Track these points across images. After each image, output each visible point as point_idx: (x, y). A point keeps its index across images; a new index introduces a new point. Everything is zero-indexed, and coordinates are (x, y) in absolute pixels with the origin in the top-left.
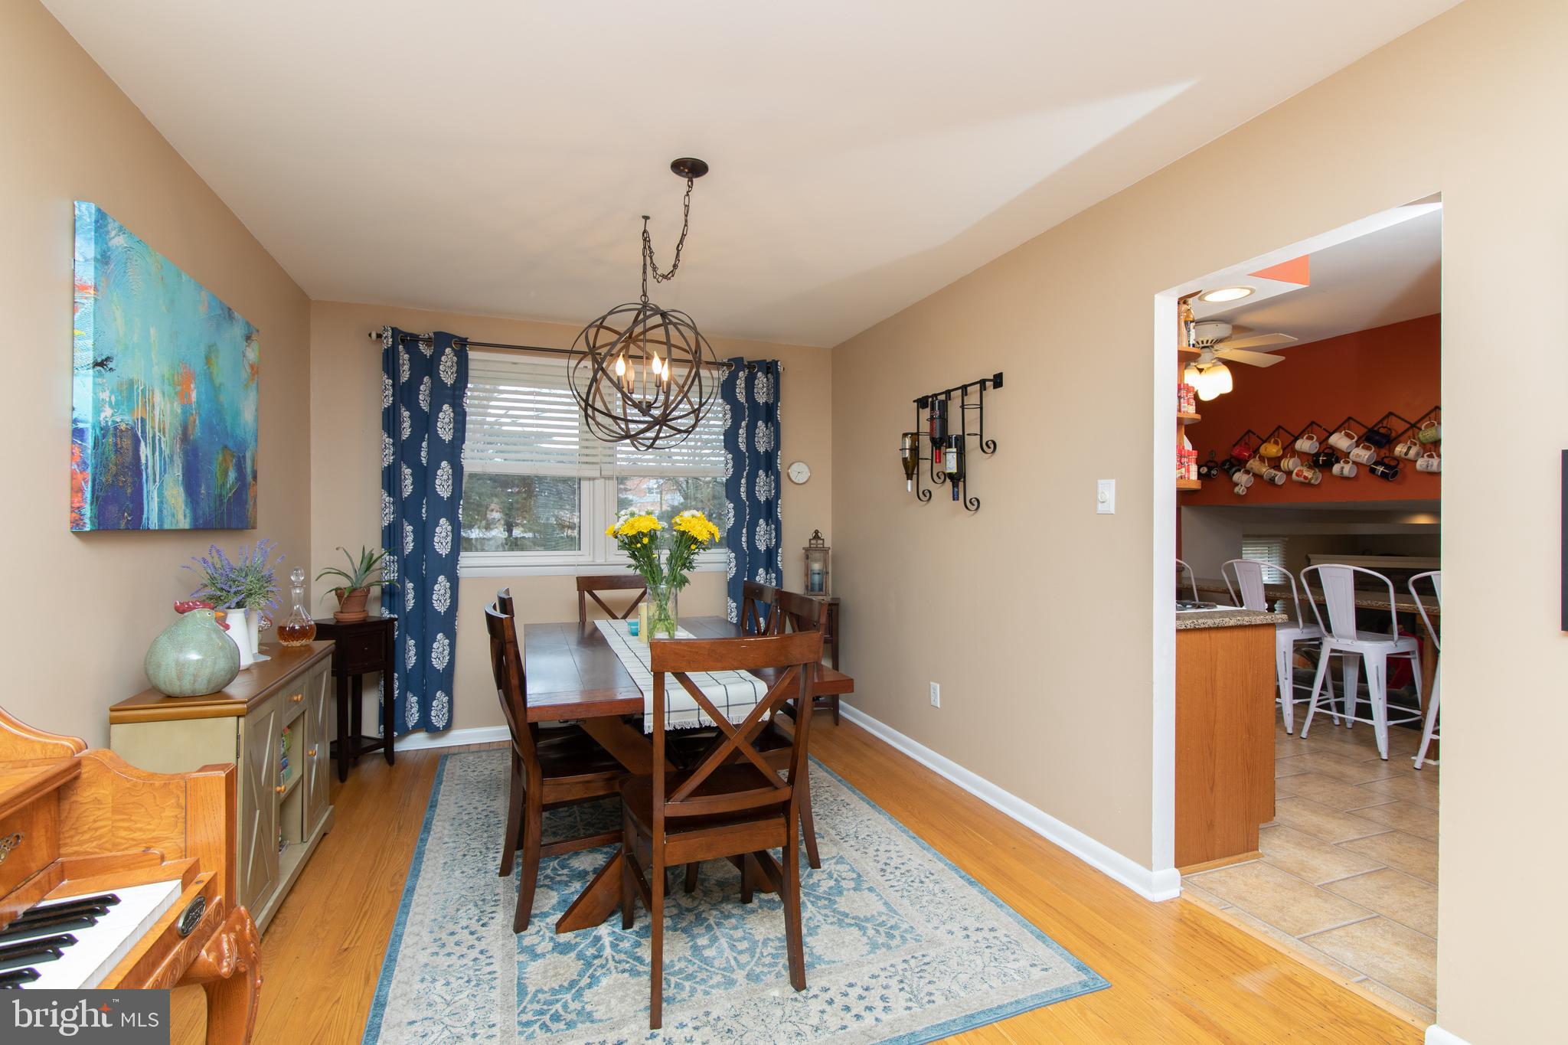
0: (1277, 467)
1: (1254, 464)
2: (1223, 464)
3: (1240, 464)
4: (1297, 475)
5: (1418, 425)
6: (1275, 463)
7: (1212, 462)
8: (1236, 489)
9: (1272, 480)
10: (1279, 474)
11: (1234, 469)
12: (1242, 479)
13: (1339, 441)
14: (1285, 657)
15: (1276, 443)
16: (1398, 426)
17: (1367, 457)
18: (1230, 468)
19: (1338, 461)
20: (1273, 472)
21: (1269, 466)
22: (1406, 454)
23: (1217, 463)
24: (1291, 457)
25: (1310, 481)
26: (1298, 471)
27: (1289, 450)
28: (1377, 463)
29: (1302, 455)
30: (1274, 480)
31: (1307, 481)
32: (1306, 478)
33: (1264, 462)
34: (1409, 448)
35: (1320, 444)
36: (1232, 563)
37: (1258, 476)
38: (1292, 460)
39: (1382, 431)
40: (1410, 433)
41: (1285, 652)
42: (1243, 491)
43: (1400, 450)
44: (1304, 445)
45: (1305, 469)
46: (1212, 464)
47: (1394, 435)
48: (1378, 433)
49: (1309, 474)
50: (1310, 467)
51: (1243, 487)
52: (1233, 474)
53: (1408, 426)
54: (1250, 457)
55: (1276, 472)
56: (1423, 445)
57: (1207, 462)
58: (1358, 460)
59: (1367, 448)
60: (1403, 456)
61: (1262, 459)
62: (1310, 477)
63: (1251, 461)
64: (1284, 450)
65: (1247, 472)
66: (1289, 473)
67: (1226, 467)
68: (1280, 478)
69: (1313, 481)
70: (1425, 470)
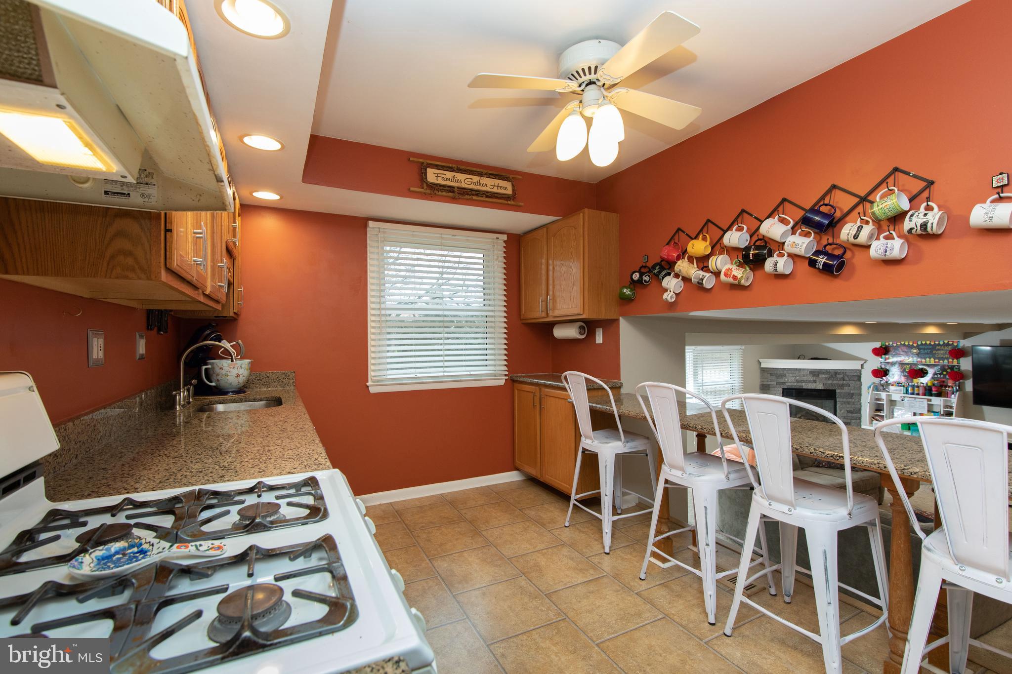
0: (705, 268)
1: (682, 266)
2: (654, 267)
3: (667, 266)
4: (726, 275)
5: (870, 198)
6: (702, 262)
7: (645, 267)
8: (665, 296)
9: (700, 283)
10: (708, 275)
11: (664, 273)
12: (671, 284)
13: (772, 228)
15: (705, 239)
16: (843, 202)
17: (805, 246)
18: (660, 272)
19: (770, 255)
20: (701, 273)
21: (697, 267)
22: (856, 237)
23: (649, 268)
24: (720, 254)
25: (739, 282)
26: (726, 269)
27: (717, 247)
28: (818, 253)
29: (731, 251)
30: (702, 284)
31: (736, 282)
32: (735, 278)
33: (693, 264)
34: (860, 228)
35: (751, 237)
37: (686, 280)
38: (721, 257)
39: (824, 209)
40: (860, 209)
42: (671, 297)
43: (847, 232)
44: (735, 238)
45: (734, 267)
46: (643, 270)
47: (838, 214)
48: (818, 213)
49: (738, 273)
50: (740, 265)
51: (672, 293)
52: (663, 278)
53: (857, 200)
54: (678, 258)
55: (705, 274)
56: (878, 222)
57: (638, 268)
58: (795, 251)
59: (807, 235)
60: (851, 239)
61: (691, 260)
62: (739, 276)
63: (680, 262)
64: (712, 248)
65: (677, 276)
66: (717, 274)
67: (656, 271)
68: (709, 282)
69: (743, 282)
70: (883, 257)
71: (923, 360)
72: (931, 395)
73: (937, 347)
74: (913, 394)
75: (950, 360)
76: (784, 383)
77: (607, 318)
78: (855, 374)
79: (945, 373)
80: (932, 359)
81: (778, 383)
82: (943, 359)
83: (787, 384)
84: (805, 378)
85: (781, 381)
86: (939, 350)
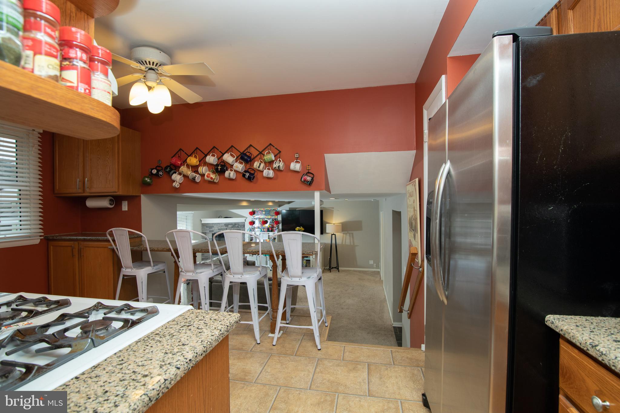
0: (196, 172)
1: (183, 169)
2: (166, 168)
3: (175, 168)
4: (207, 176)
5: (263, 153)
6: (195, 169)
7: (159, 167)
8: (174, 184)
9: (194, 179)
10: (198, 175)
11: (172, 172)
12: (177, 178)
13: (228, 158)
14: (205, 290)
15: (196, 157)
16: (254, 153)
17: (241, 168)
18: (170, 171)
19: (227, 170)
20: (194, 174)
21: (192, 171)
22: (259, 167)
23: (162, 168)
24: (204, 166)
25: (213, 181)
26: (208, 174)
27: (203, 162)
28: (246, 171)
29: (209, 165)
30: (195, 179)
31: (212, 180)
32: (211, 178)
33: (189, 169)
34: (260, 164)
35: (218, 159)
36: (173, 232)
37: (185, 176)
38: (204, 168)
39: (248, 154)
40: (259, 156)
41: (205, 287)
42: (178, 185)
43: (256, 164)
44: (211, 159)
45: (211, 173)
46: (160, 169)
47: (252, 157)
48: (246, 155)
49: (213, 176)
50: (213, 173)
51: (178, 183)
52: (172, 175)
53: (259, 153)
54: (181, 165)
55: (196, 175)
56: (265, 163)
57: (157, 167)
58: (237, 169)
59: (241, 163)
60: (257, 168)
61: (188, 166)
62: (214, 178)
63: (182, 167)
64: (200, 162)
65: (180, 174)
66: (203, 175)
67: (168, 170)
68: (198, 179)
69: (215, 180)
70: (267, 176)
71: (267, 217)
72: (269, 231)
73: (271, 211)
74: (263, 231)
75: (275, 216)
76: (213, 231)
77: (133, 195)
78: (243, 224)
79: (273, 222)
80: (269, 216)
81: (210, 231)
82: (273, 216)
83: (214, 231)
84: (222, 228)
85: (211, 230)
86: (271, 212)
